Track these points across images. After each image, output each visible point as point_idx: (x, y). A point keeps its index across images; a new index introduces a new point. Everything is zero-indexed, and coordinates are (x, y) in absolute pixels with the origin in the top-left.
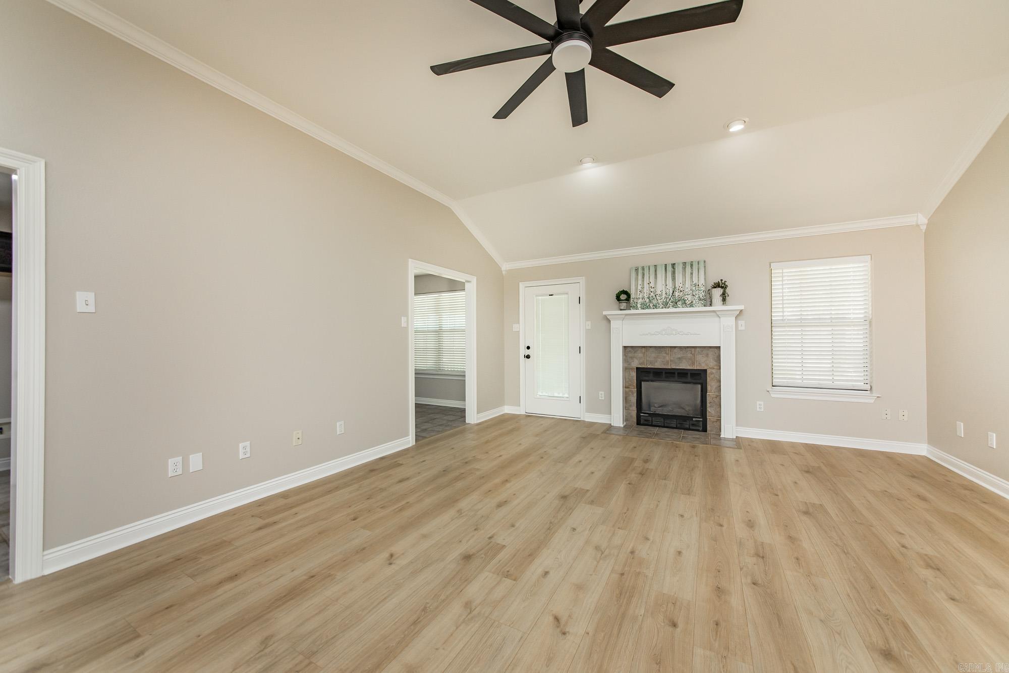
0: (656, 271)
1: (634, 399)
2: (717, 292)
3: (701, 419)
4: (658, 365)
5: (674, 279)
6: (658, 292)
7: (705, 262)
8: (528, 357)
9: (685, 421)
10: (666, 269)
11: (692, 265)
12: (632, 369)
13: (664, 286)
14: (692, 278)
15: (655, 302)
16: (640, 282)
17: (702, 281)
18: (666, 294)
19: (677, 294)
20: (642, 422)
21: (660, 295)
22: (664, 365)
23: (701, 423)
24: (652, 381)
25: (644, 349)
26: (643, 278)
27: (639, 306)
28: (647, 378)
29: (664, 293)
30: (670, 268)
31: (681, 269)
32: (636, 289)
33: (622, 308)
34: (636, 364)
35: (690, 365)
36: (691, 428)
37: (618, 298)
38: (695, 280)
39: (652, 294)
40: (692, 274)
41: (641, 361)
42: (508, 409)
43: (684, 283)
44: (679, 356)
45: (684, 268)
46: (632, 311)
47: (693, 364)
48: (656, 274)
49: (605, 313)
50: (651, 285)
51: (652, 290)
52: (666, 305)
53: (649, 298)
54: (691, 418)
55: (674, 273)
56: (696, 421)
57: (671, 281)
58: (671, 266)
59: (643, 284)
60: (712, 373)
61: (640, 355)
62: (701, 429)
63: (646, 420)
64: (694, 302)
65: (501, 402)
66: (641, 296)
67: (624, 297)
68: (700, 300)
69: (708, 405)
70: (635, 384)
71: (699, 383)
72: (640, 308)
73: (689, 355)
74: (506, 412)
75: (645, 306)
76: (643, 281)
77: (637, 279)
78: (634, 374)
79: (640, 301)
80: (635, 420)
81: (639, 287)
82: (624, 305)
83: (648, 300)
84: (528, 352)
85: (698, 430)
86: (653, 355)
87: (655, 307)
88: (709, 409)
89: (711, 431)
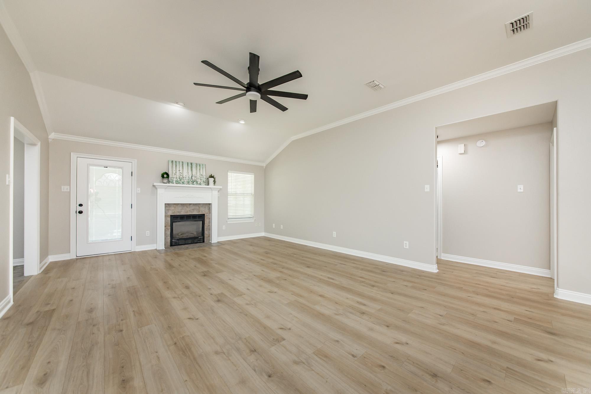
0: (183, 165)
1: (169, 233)
2: (211, 180)
3: (202, 237)
4: (183, 213)
5: (192, 170)
6: (184, 176)
7: (205, 165)
8: (81, 212)
9: (195, 239)
10: (188, 165)
11: (200, 165)
12: (168, 216)
13: (187, 174)
14: (200, 171)
15: (183, 181)
16: (174, 169)
17: (204, 174)
18: (188, 177)
19: (193, 178)
20: (173, 244)
21: (186, 178)
22: (186, 213)
23: (202, 239)
24: (179, 222)
25: (175, 205)
26: (176, 167)
27: (174, 182)
28: (176, 221)
29: (187, 177)
30: (190, 165)
31: (195, 166)
32: (173, 172)
33: (165, 182)
34: (170, 213)
35: (198, 212)
36: (198, 242)
37: (163, 176)
38: (201, 173)
39: (181, 176)
40: (200, 169)
41: (173, 211)
42: (52, 258)
43: (197, 173)
44: (193, 208)
45: (197, 166)
46: (171, 184)
48: (183, 166)
49: (155, 184)
50: (180, 171)
51: (181, 174)
52: (188, 183)
53: (179, 178)
54: (197, 238)
55: (192, 167)
56: (200, 238)
57: (190, 171)
58: (190, 164)
59: (176, 170)
60: (207, 216)
61: (173, 208)
62: (202, 241)
63: (175, 243)
64: (201, 183)
66: (175, 177)
67: (165, 176)
68: (204, 182)
69: (205, 230)
70: (170, 224)
71: (201, 221)
72: (175, 183)
73: (198, 208)
74: (51, 261)
75: (177, 182)
76: (176, 169)
77: (172, 167)
78: (169, 219)
79: (175, 179)
80: (169, 244)
81: (174, 172)
82: (165, 180)
83: (179, 179)
84: (80, 209)
85: (201, 242)
86: (180, 208)
87: (183, 183)
88: (205, 232)
89: (206, 241)
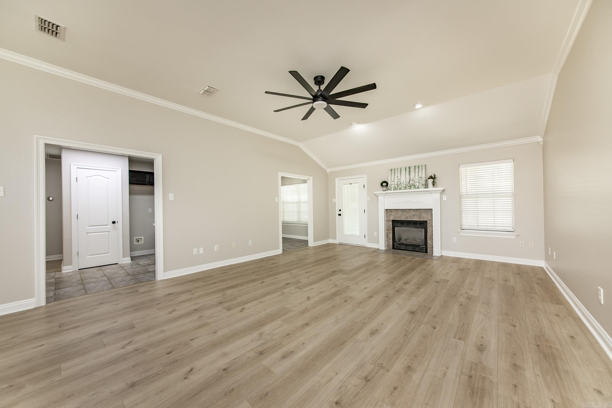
0: (401, 171)
1: (391, 236)
2: (431, 181)
3: (425, 247)
4: (403, 219)
5: (410, 174)
6: (402, 182)
7: (425, 165)
8: (340, 215)
9: (416, 247)
10: (406, 169)
11: (419, 167)
12: (390, 221)
13: (405, 179)
14: (419, 173)
15: (400, 186)
16: (393, 177)
17: (424, 175)
18: (406, 182)
19: (411, 182)
20: (395, 247)
21: (403, 183)
22: (406, 218)
23: (425, 248)
24: (400, 227)
25: (395, 210)
26: (395, 174)
27: (392, 189)
28: (397, 225)
29: (405, 182)
30: (408, 169)
31: (413, 169)
32: (391, 180)
33: (384, 190)
34: (392, 218)
35: (418, 219)
36: (420, 251)
37: (382, 185)
38: (420, 175)
39: (399, 182)
40: (419, 172)
41: (394, 217)
42: (331, 241)
43: (415, 176)
44: (413, 214)
45: (415, 169)
46: (389, 191)
47: (420, 218)
48: (401, 172)
49: (375, 193)
50: (398, 178)
51: (399, 180)
52: (405, 188)
53: (397, 185)
54: (419, 246)
55: (410, 171)
56: (422, 247)
57: (408, 175)
58: (408, 168)
59: (395, 178)
60: (430, 223)
61: (394, 214)
62: (424, 251)
63: (397, 247)
64: (419, 186)
65: (327, 237)
66: (393, 184)
67: (385, 184)
68: (422, 185)
69: (428, 239)
70: (391, 228)
71: (423, 228)
72: (393, 190)
73: (418, 213)
74: (330, 242)
75: (395, 189)
76: (394, 176)
77: (391, 175)
78: (391, 223)
79: (393, 186)
80: (392, 247)
81: (393, 179)
82: (385, 188)
83: (397, 186)
84: (340, 213)
86: (401, 214)
87: (400, 189)
88: (428, 241)
89: (430, 252)
